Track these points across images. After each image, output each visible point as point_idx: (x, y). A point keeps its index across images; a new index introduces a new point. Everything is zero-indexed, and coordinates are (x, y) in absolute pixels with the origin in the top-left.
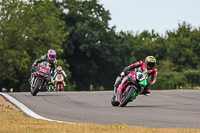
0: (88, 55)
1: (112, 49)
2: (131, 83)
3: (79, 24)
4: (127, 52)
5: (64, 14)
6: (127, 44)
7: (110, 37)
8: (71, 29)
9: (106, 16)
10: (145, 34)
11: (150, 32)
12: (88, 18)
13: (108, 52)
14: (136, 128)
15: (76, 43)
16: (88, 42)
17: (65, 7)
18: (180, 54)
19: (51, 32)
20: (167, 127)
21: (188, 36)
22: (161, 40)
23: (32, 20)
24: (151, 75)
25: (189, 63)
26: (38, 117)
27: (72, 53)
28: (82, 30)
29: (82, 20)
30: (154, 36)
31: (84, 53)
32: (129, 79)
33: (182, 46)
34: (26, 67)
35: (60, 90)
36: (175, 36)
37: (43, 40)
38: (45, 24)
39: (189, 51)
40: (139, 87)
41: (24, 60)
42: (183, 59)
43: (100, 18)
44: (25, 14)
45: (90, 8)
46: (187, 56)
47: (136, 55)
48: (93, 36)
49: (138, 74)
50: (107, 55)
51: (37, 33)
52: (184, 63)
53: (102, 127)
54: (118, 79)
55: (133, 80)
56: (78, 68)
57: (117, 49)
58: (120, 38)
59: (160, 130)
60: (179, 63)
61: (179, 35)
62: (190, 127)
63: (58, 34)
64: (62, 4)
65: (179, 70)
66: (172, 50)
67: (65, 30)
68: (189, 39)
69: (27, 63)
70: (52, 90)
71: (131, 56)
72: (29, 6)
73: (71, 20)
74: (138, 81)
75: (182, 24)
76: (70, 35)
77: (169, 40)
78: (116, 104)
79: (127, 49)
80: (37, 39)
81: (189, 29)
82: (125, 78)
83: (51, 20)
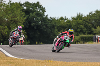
0: (35, 28)
1: (46, 25)
2: (62, 41)
3: (31, 14)
4: (53, 27)
5: (24, 9)
6: (53, 23)
7: (45, 20)
8: (27, 16)
9: (43, 10)
10: (62, 18)
11: (64, 17)
12: (35, 11)
13: (44, 27)
14: (57, 61)
15: (30, 23)
16: (35, 22)
17: (25, 6)
18: (78, 28)
19: (18, 18)
20: (72, 61)
21: (81, 19)
22: (69, 21)
23: (9, 12)
24: (71, 38)
25: (82, 31)
26: (12, 56)
27: (28, 27)
28: (32, 17)
29: (33, 12)
30: (66, 19)
31: (34, 27)
32: (61, 39)
33: (79, 24)
34: (7, 33)
35: (22, 44)
36: (76, 19)
37: (14, 21)
38: (15, 14)
39: (82, 26)
40: (66, 43)
41: (6, 30)
42: (79, 30)
43: (41, 11)
44: (6, 9)
45: (36, 7)
46: (81, 29)
47: (57, 28)
48: (37, 19)
49: (65, 37)
50: (44, 28)
51: (12, 18)
52: (80, 32)
53: (41, 61)
54: (55, 39)
55: (63, 40)
56: (31, 34)
57: (48, 25)
58: (50, 20)
59: (68, 62)
60: (77, 32)
61: (77, 19)
62: (83, 61)
63: (22, 18)
64: (23, 5)
65: (77, 35)
66: (74, 26)
67: (24, 17)
68: (82, 21)
69: (7, 31)
70: (18, 44)
71: (55, 29)
72: (8, 5)
73: (27, 12)
74: (65, 40)
75: (79, 14)
76: (27, 19)
77: (73, 21)
78: (54, 51)
79: (53, 25)
80: (11, 21)
81: (82, 16)
82: (59, 39)
83: (18, 12)
